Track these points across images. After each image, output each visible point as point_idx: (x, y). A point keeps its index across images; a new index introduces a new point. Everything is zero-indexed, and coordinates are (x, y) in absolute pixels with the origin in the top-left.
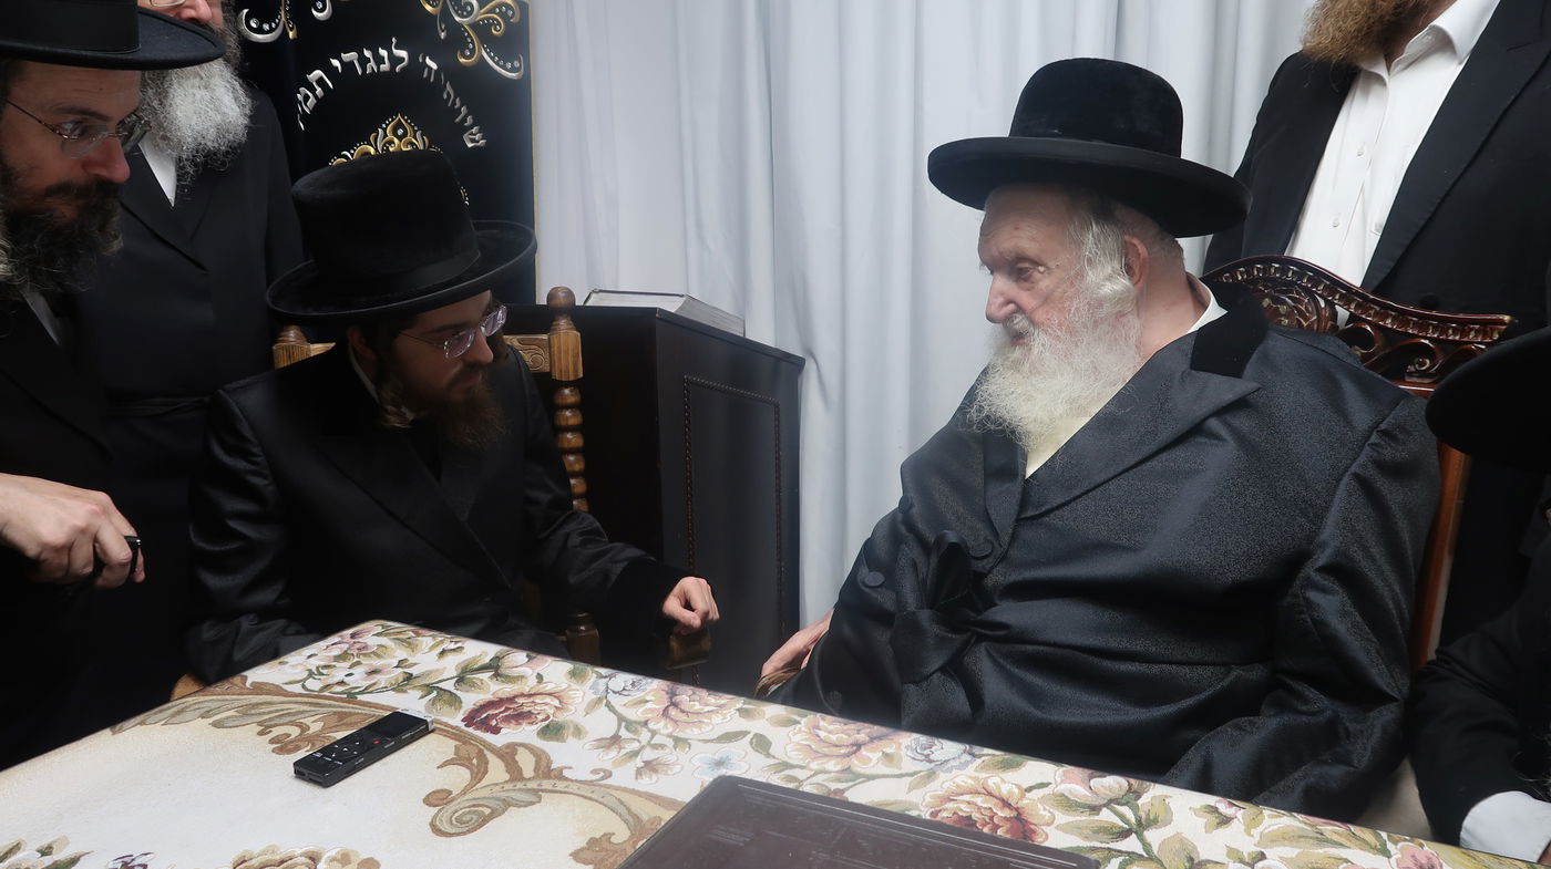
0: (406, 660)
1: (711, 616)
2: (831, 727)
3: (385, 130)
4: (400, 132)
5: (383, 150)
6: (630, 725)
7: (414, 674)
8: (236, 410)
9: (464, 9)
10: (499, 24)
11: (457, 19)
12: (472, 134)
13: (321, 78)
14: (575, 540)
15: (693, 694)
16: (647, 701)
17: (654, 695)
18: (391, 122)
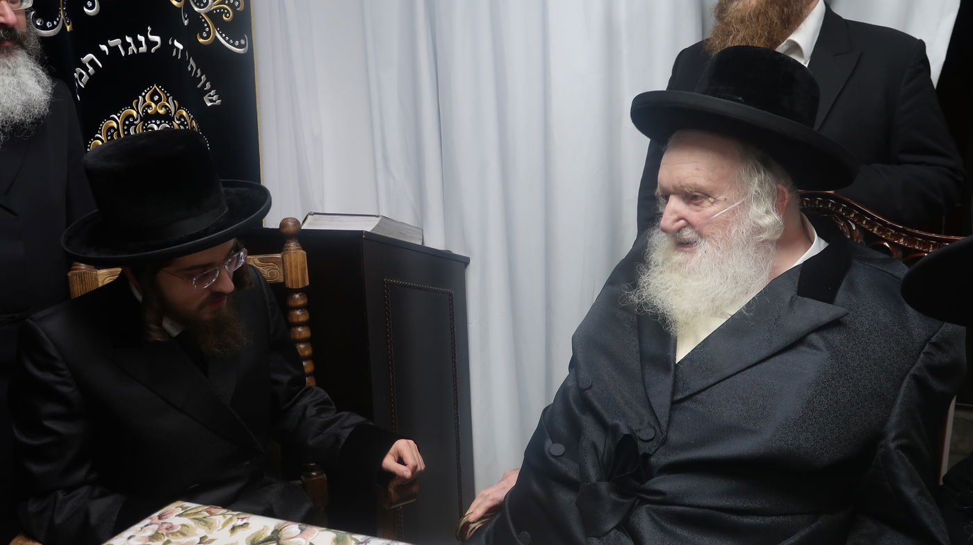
0: (205, 537)
1: (419, 469)
3: (144, 97)
4: (156, 98)
5: (143, 112)
8: (43, 334)
9: (201, 2)
10: (228, 12)
11: (196, 9)
12: (210, 96)
13: (92, 60)
14: (312, 411)
18: (148, 91)
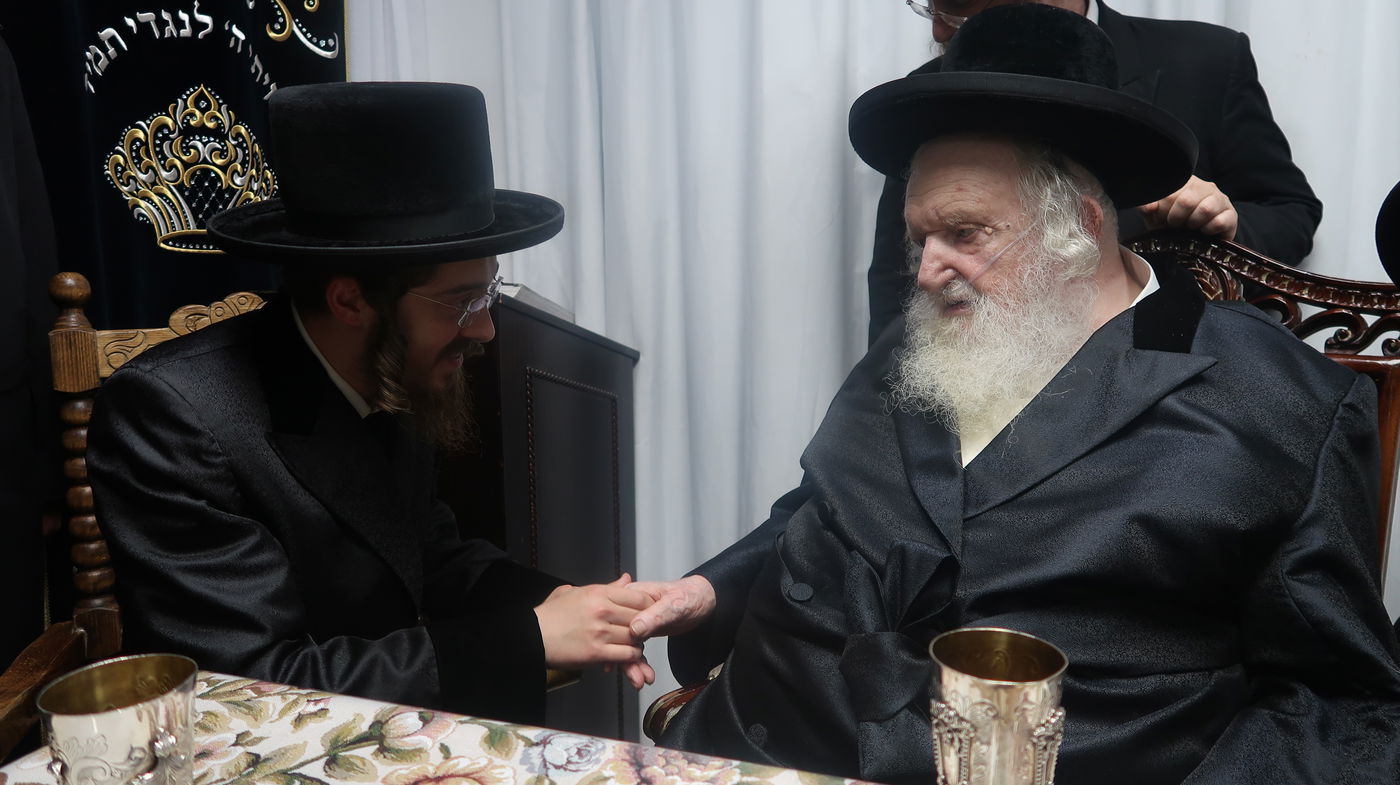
0: (246, 734)
7: (263, 755)
15: (668, 763)
16: (606, 779)
17: (612, 769)
18: (191, 93)
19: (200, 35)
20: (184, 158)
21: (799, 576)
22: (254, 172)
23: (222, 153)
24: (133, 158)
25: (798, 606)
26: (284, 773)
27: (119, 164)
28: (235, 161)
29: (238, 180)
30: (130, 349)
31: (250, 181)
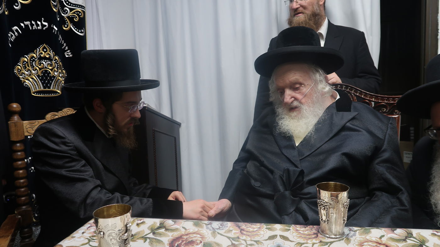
2: (302, 229)
3: (40, 49)
4: (45, 50)
5: (39, 56)
6: (233, 239)
9: (65, 12)
10: (77, 18)
11: (63, 15)
12: (67, 53)
13: (17, 29)
15: (246, 225)
16: (232, 230)
17: (232, 228)
18: (41, 46)
19: (44, 29)
20: (40, 67)
21: (256, 180)
22: (60, 71)
23: (51, 65)
24: (23, 67)
25: (258, 188)
26: (143, 237)
27: (19, 69)
28: (55, 68)
29: (56, 74)
30: (33, 127)
31: (59, 74)
